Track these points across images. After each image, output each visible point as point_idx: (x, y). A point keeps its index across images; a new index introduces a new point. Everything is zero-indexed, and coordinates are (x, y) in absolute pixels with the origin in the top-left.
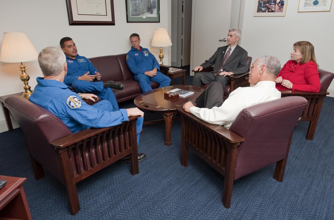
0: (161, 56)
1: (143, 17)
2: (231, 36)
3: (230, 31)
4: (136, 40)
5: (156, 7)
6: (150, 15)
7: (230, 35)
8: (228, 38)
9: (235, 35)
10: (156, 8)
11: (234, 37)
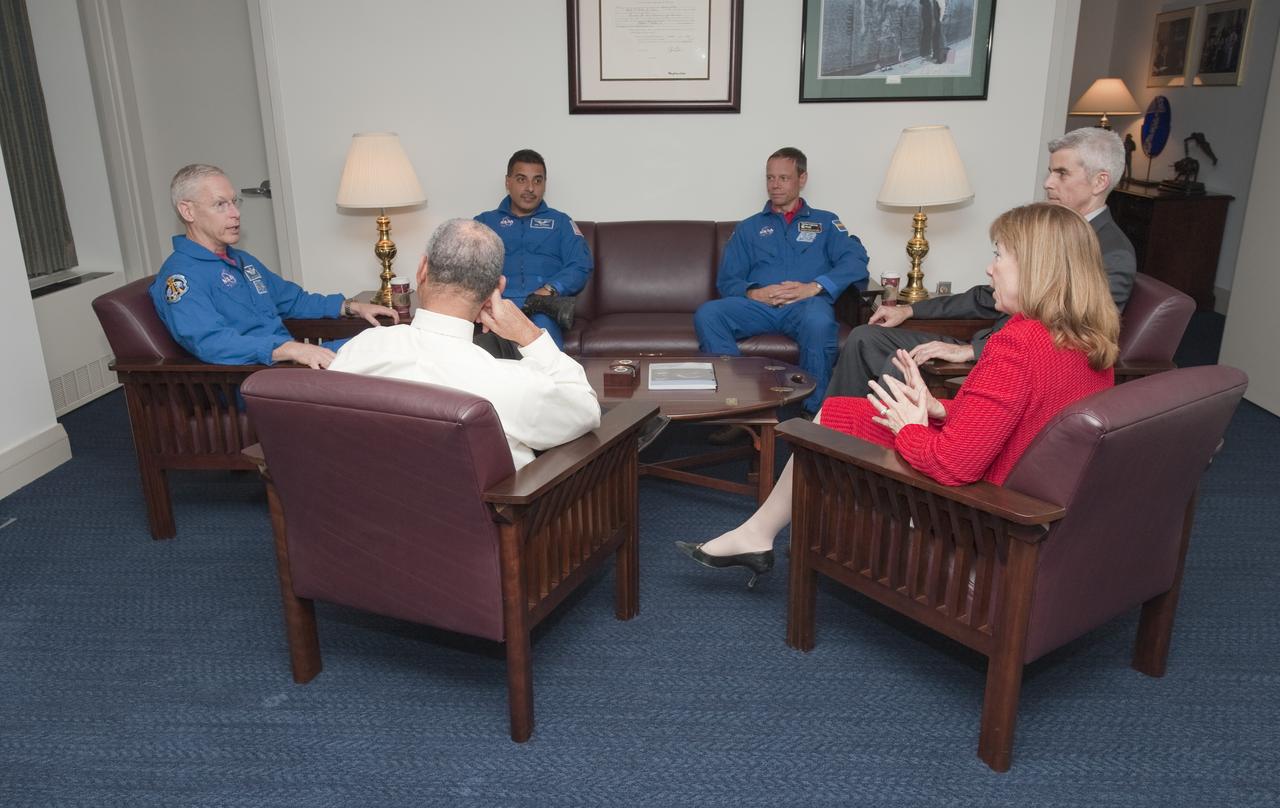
0: (917, 247)
1: (885, 80)
2: (1061, 171)
3: (1053, 151)
4: (783, 173)
5: (970, 34)
6: (923, 69)
7: (1055, 170)
8: (1048, 185)
9: (1081, 164)
10: (972, 39)
11: (1077, 176)
